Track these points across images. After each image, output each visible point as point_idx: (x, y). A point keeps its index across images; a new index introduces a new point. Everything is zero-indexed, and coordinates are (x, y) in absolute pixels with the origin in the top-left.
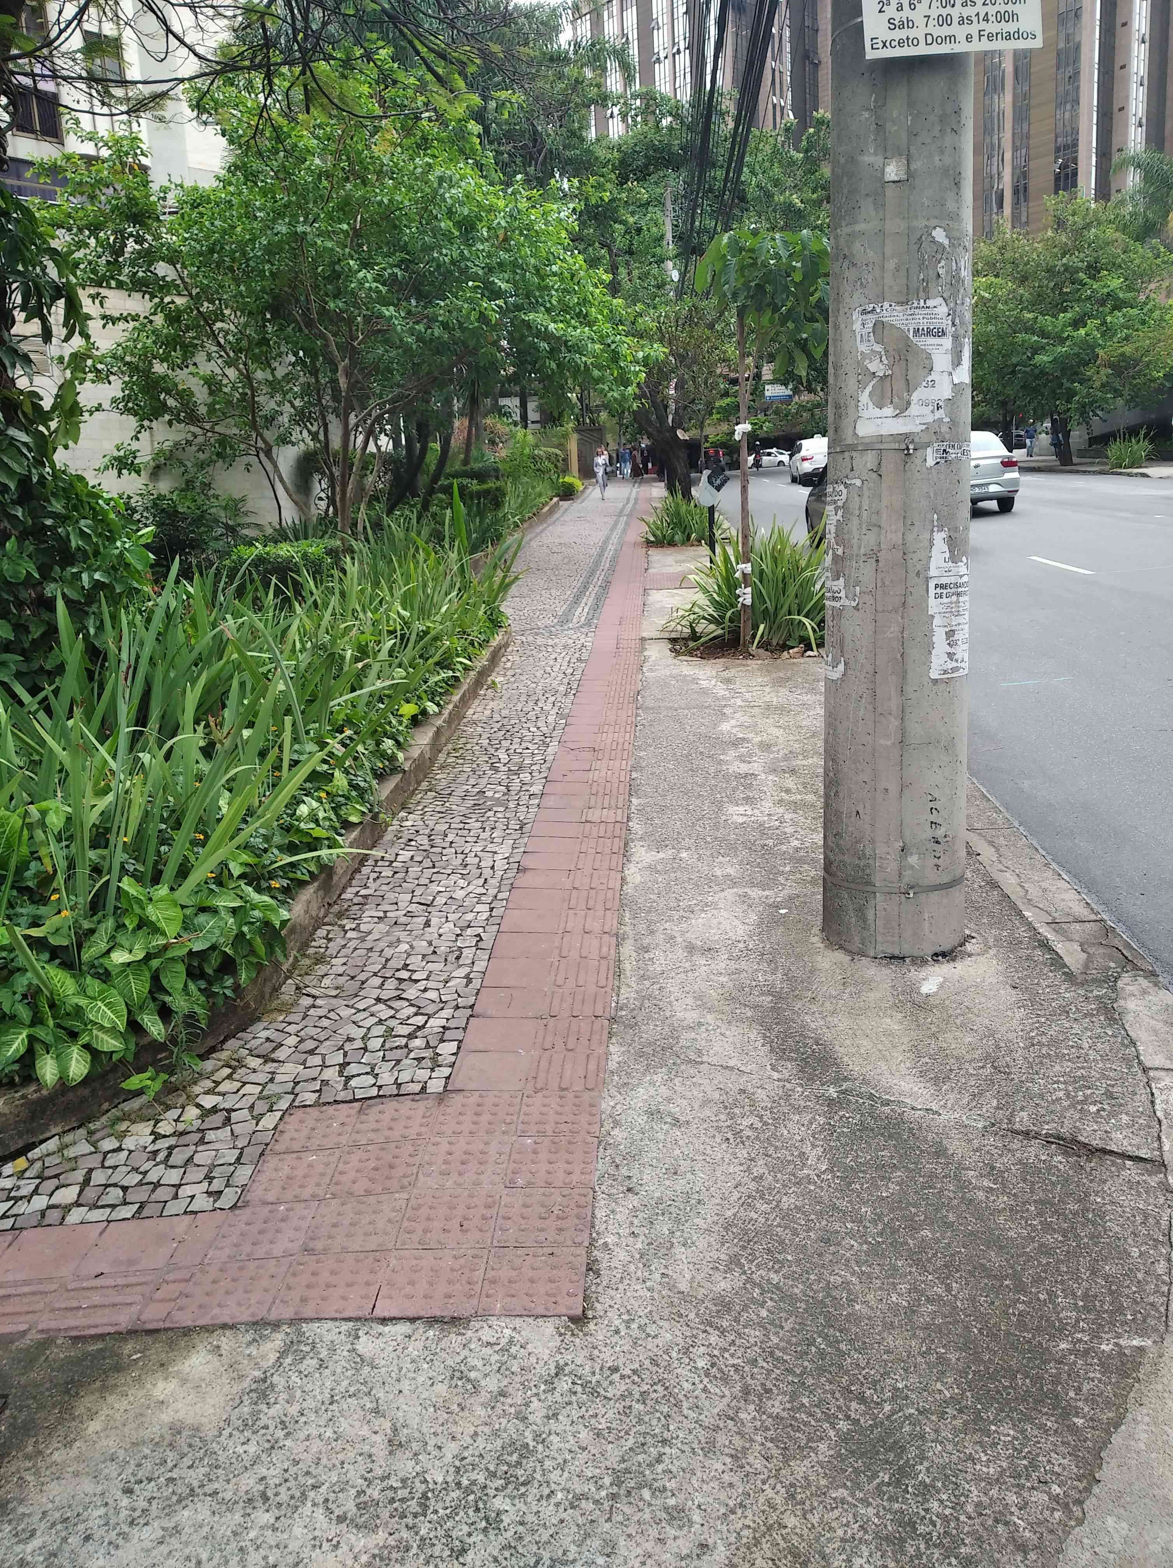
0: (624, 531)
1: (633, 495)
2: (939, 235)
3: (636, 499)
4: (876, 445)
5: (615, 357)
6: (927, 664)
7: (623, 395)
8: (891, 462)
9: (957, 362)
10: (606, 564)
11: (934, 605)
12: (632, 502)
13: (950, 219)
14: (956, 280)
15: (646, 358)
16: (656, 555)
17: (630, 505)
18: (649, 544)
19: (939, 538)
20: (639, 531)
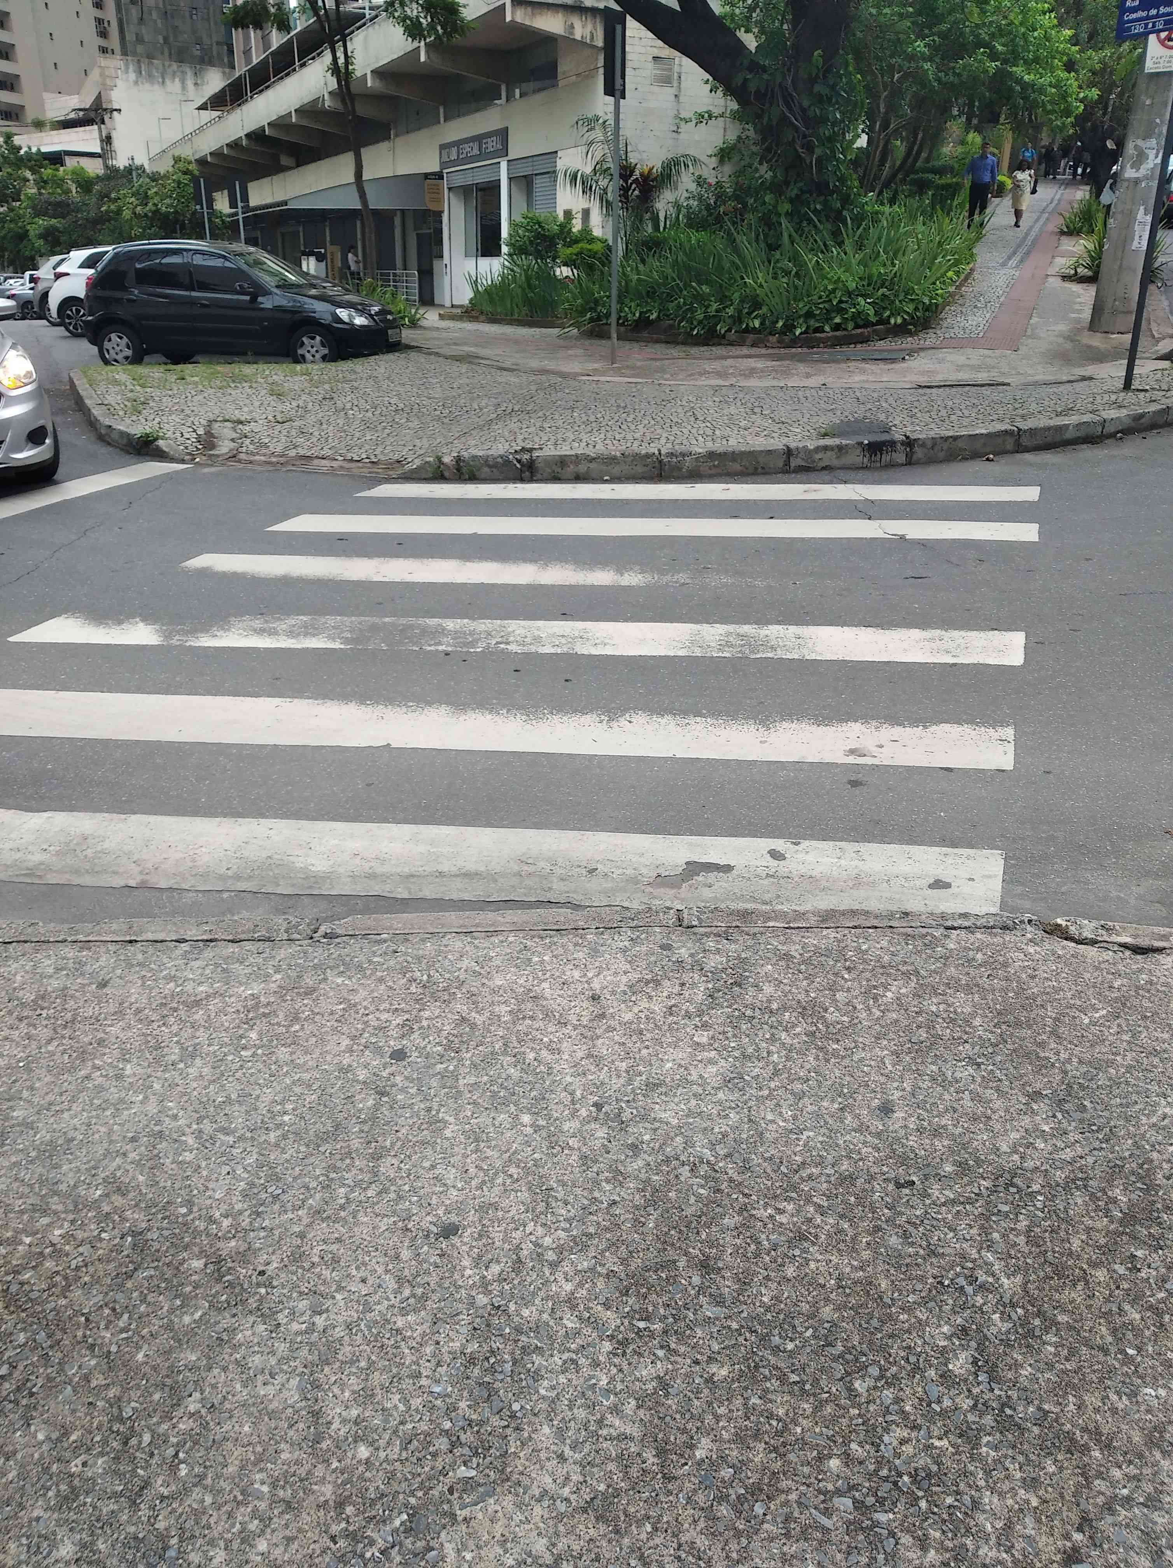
0: (1045, 224)
1: (1057, 197)
2: (1158, 121)
3: (1059, 200)
4: (1128, 180)
5: (1064, 96)
6: (1131, 244)
7: (1063, 123)
8: (1132, 184)
9: (1156, 157)
10: (1029, 242)
11: (1136, 227)
12: (1055, 202)
13: (1161, 116)
14: (1160, 133)
15: (1085, 97)
16: (1065, 240)
17: (1053, 205)
18: (1062, 233)
19: (1142, 208)
20: (1058, 222)
